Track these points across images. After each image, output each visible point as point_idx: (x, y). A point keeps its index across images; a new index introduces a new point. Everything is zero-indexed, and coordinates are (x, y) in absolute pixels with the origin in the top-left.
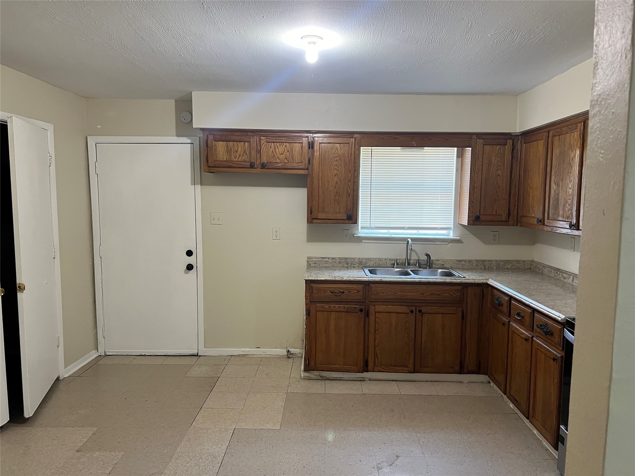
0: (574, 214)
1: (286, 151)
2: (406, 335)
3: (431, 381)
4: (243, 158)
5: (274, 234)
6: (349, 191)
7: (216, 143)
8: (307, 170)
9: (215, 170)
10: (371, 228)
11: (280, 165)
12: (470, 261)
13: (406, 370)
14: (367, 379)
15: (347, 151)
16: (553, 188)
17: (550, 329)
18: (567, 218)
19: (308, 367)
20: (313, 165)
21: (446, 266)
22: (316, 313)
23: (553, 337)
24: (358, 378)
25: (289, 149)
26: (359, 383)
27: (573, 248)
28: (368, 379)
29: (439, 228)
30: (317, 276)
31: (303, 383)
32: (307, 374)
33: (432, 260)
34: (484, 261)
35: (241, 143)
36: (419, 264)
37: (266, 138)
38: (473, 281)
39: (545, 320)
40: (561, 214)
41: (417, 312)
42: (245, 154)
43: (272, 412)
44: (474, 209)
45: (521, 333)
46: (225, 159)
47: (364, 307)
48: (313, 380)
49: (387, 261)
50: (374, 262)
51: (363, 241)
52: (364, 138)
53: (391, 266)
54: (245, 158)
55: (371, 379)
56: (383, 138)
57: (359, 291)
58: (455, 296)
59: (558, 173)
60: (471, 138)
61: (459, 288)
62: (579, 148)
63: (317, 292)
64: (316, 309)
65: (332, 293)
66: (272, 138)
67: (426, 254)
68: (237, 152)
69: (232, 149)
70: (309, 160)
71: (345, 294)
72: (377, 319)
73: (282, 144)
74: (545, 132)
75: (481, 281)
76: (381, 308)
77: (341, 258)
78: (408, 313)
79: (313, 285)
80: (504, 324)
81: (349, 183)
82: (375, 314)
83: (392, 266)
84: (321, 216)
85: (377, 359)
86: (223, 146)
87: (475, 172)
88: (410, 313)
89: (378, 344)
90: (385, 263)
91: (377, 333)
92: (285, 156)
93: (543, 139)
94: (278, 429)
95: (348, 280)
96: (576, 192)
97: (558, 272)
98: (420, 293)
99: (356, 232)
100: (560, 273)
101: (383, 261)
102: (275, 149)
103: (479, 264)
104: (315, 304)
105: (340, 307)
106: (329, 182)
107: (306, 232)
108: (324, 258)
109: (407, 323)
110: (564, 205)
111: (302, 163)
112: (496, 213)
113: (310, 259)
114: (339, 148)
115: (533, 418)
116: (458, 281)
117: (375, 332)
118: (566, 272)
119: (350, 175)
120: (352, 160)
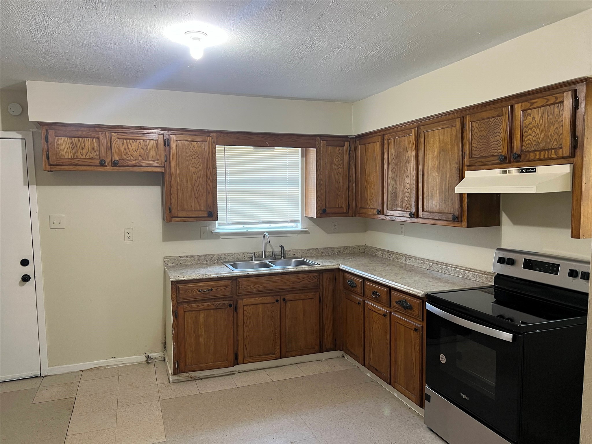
0: (413, 204)
1: (140, 148)
2: (273, 323)
3: (295, 364)
4: (92, 155)
5: (127, 235)
6: (209, 189)
7: (58, 139)
8: (164, 168)
9: (59, 168)
10: (228, 224)
11: (134, 162)
12: (316, 249)
13: (273, 357)
14: (236, 372)
15: (205, 149)
16: (391, 183)
17: (409, 304)
18: (405, 209)
19: (178, 370)
20: (170, 163)
21: (297, 255)
22: (184, 313)
23: (413, 311)
24: (227, 372)
25: (143, 146)
26: (230, 377)
27: (403, 233)
28: (238, 372)
29: (289, 221)
30: (184, 276)
31: (173, 387)
32: (176, 378)
33: (285, 251)
34: (327, 248)
35: (88, 140)
36: (274, 255)
37: (118, 135)
38: (327, 267)
39: (403, 297)
40: (399, 205)
41: (282, 301)
42: (93, 151)
43: (151, 425)
44: (321, 203)
45: (378, 310)
46: (70, 157)
47: (232, 302)
48: (183, 382)
49: (244, 255)
50: (233, 257)
51: (221, 237)
52: (221, 136)
53: (248, 259)
54: (94, 155)
55: (240, 371)
56: (239, 138)
57: (226, 287)
58: (313, 282)
59: (395, 170)
60: (316, 140)
61: (316, 274)
62: (414, 149)
63: (183, 292)
64: (184, 309)
65: (199, 291)
66: (124, 134)
67: (280, 246)
68: (84, 148)
69: (78, 146)
70: (166, 157)
71: (213, 292)
72: (245, 312)
73: (136, 140)
74: (380, 135)
75: (333, 267)
76: (249, 301)
77: (200, 255)
78: (274, 303)
79: (180, 286)
80: (359, 303)
81: (208, 181)
82: (243, 307)
83: (251, 259)
84: (180, 214)
85: (246, 351)
86: (67, 142)
87: (320, 170)
88: (276, 303)
89: (247, 336)
90: (243, 257)
91: (246, 326)
92: (139, 153)
93: (378, 142)
94: (164, 441)
95: (216, 277)
96: (414, 187)
97: (392, 254)
98: (284, 282)
99: (213, 229)
100: (394, 255)
101: (241, 255)
102: (128, 146)
103: (324, 252)
104: (183, 305)
105: (209, 305)
106: (188, 179)
107: (161, 231)
108: (183, 257)
109: (273, 312)
110: (403, 198)
111: (158, 160)
112: (339, 206)
113: (167, 258)
114: (196, 146)
115: (395, 382)
116: (315, 268)
117: (244, 324)
118: (398, 254)
119: (209, 173)
120: (210, 158)
